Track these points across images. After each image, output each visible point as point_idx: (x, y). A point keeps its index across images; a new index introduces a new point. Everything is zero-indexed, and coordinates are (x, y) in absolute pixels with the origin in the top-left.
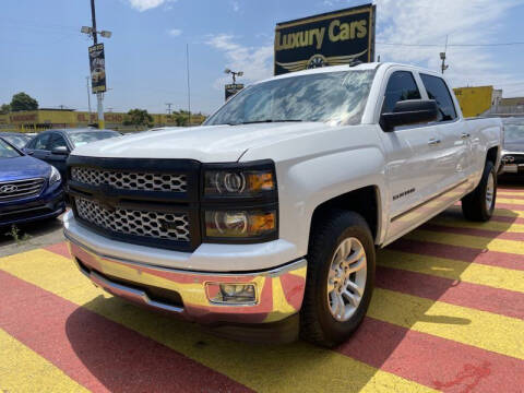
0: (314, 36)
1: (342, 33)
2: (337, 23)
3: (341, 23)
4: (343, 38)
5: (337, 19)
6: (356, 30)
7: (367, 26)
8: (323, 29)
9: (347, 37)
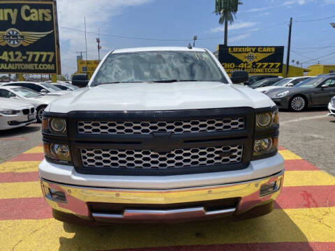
0: (9, 14)
1: (32, 15)
2: (28, 8)
3: (31, 8)
4: (33, 19)
5: (28, 4)
6: (44, 16)
7: (52, 14)
8: (16, 10)
9: (36, 19)
